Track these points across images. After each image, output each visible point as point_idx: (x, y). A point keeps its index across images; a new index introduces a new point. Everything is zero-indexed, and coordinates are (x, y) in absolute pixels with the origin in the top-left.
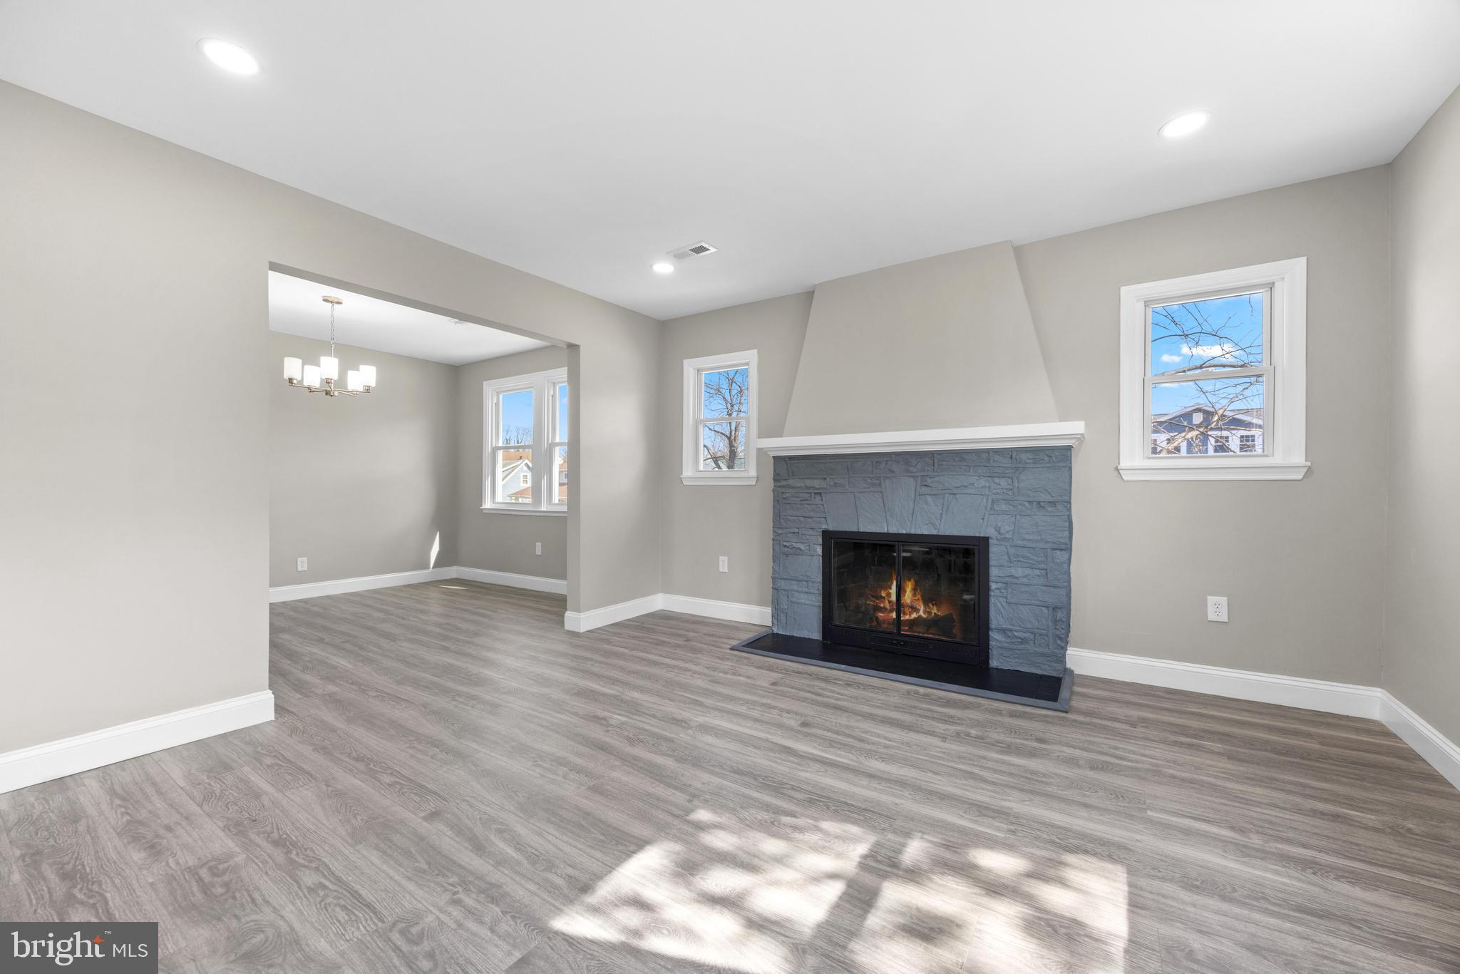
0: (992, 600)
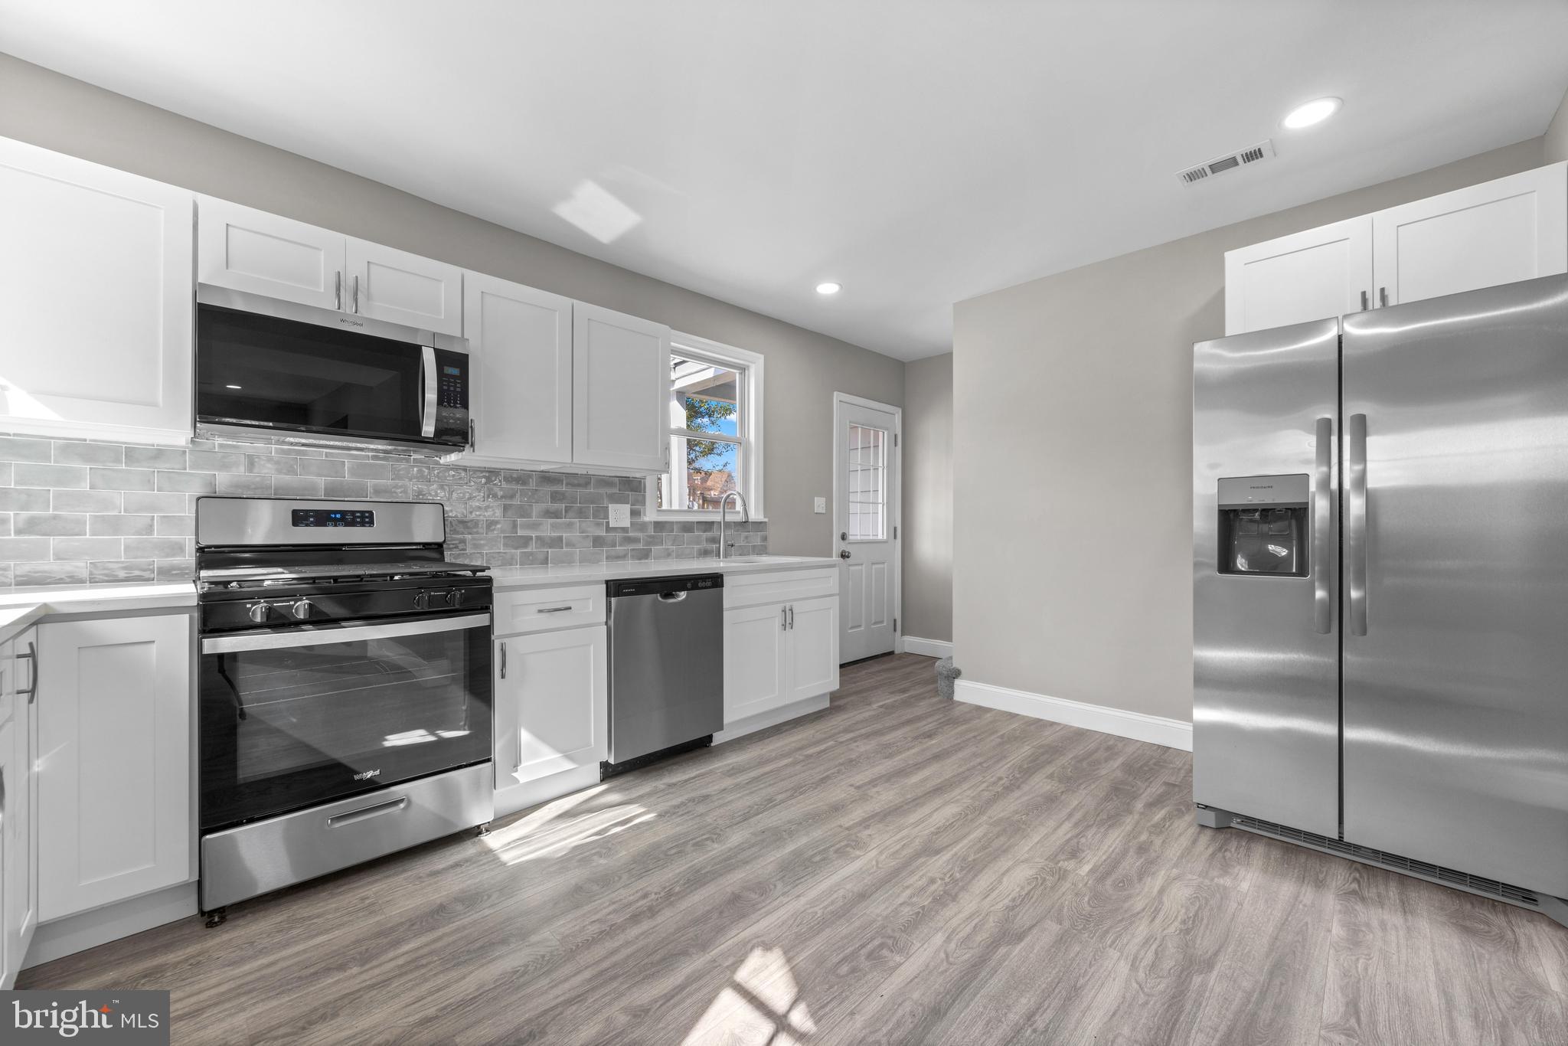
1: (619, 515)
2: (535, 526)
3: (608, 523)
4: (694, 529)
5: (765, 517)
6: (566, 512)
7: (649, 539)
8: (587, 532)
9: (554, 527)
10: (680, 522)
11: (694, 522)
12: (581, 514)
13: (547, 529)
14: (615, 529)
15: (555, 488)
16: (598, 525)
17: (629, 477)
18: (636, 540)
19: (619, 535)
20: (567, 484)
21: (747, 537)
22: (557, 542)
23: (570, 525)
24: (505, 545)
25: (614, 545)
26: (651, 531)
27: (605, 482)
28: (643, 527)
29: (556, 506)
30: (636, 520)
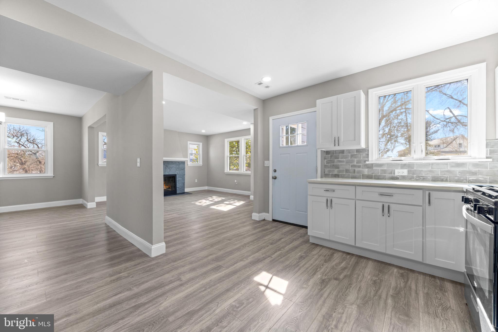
0: (177, 183)
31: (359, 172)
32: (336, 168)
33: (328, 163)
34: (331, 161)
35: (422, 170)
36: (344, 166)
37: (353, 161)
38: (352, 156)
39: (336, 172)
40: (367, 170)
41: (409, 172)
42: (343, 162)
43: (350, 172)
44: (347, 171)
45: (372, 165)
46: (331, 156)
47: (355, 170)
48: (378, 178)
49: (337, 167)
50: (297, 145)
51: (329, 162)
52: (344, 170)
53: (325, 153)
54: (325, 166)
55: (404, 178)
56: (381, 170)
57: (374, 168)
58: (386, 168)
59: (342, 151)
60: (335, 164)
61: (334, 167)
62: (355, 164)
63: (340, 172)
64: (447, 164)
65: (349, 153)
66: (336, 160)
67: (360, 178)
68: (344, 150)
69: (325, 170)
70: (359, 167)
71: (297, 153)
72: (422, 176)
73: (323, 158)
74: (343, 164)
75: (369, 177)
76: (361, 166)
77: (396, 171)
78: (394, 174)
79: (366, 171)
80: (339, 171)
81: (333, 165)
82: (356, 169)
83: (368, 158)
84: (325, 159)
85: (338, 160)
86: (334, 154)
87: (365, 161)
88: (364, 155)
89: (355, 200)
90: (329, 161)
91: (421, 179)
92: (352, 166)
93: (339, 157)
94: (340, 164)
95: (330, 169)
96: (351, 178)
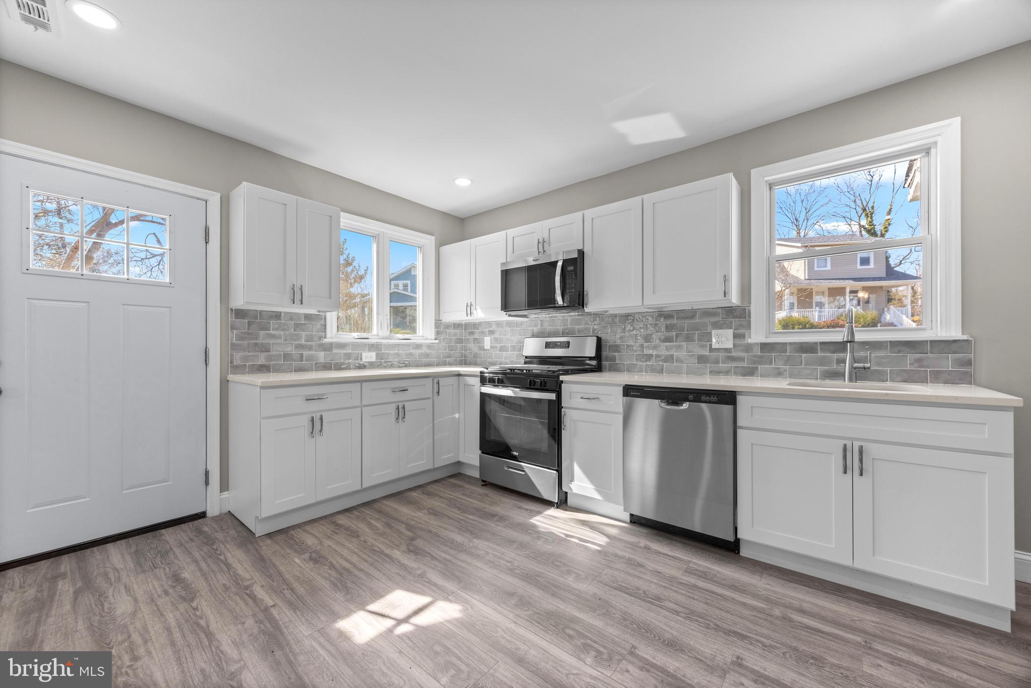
1: (722, 339)
2: (655, 347)
3: (711, 345)
4: (817, 350)
5: (963, 334)
6: (676, 337)
7: (754, 358)
8: (693, 352)
9: (667, 349)
10: (795, 343)
11: (816, 343)
12: (689, 339)
13: (663, 350)
14: (718, 350)
15: (668, 322)
16: (703, 346)
17: (732, 307)
18: (741, 359)
19: (722, 355)
20: (677, 319)
21: (919, 361)
22: (669, 359)
23: (679, 348)
24: (637, 360)
25: (717, 363)
26: (757, 351)
27: (708, 313)
28: (749, 348)
29: (669, 334)
30: (738, 342)
31: (310, 359)
32: (262, 351)
33: (240, 338)
34: (249, 334)
35: (389, 353)
36: (280, 347)
37: (298, 337)
38: (297, 326)
39: (262, 360)
40: (322, 354)
41: (377, 355)
42: (280, 337)
43: (292, 360)
44: (286, 356)
45: (331, 344)
46: (249, 324)
47: (302, 355)
48: (339, 367)
49: (266, 349)
50: (126, 276)
51: (243, 336)
52: (281, 355)
53: (231, 314)
54: (234, 347)
55: (372, 365)
56: (344, 353)
57: (335, 351)
58: (350, 351)
59: (275, 313)
60: (260, 341)
61: (256, 349)
62: (303, 342)
63: (271, 360)
64: (408, 345)
65: (291, 319)
66: (262, 333)
67: (312, 370)
68: (281, 312)
69: (232, 355)
70: (310, 348)
71: (123, 304)
72: (390, 362)
73: (227, 328)
74: (278, 341)
75: (327, 367)
76: (312, 346)
77: (364, 355)
78: (361, 359)
79: (321, 356)
80: (269, 358)
81: (256, 344)
82: (305, 353)
83: (325, 332)
84: (233, 328)
85: (267, 334)
86: (256, 318)
87: (320, 338)
88: (319, 326)
89: (362, 406)
90: (244, 333)
91: (388, 365)
92: (297, 347)
93: (270, 327)
94: (271, 341)
95: (247, 354)
96: (295, 371)
